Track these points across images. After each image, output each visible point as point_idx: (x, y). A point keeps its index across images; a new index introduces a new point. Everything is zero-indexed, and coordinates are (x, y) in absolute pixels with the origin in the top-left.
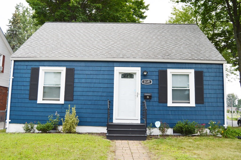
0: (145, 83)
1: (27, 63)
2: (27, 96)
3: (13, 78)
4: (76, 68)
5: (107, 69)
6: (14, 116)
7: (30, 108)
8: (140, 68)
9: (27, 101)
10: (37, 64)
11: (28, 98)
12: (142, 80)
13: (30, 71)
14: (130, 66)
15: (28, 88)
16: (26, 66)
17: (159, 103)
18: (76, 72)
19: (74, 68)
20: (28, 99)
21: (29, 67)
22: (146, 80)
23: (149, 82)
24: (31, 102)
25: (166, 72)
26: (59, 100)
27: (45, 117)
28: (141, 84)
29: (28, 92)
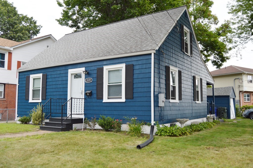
0: (87, 82)
3: (19, 85)
6: (19, 112)
8: (84, 68)
12: (86, 79)
14: (78, 67)
16: (24, 75)
17: (97, 99)
19: (46, 74)
22: (88, 79)
23: (90, 80)
24: (26, 102)
25: (102, 69)
28: (85, 82)
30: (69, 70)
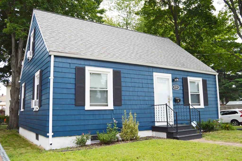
0: (175, 89)
1: (70, 61)
2: (73, 102)
3: (53, 78)
4: (122, 71)
5: (147, 73)
6: (58, 127)
7: (77, 115)
8: (171, 75)
9: (73, 107)
10: (82, 62)
11: (74, 103)
12: (173, 86)
13: (73, 71)
14: (164, 72)
15: (73, 91)
16: (69, 64)
18: (122, 75)
19: (120, 71)
20: (74, 105)
21: (74, 66)
22: (176, 86)
24: (77, 109)
26: (107, 105)
27: (95, 125)
28: (173, 89)
29: (73, 97)
30: (155, 74)
